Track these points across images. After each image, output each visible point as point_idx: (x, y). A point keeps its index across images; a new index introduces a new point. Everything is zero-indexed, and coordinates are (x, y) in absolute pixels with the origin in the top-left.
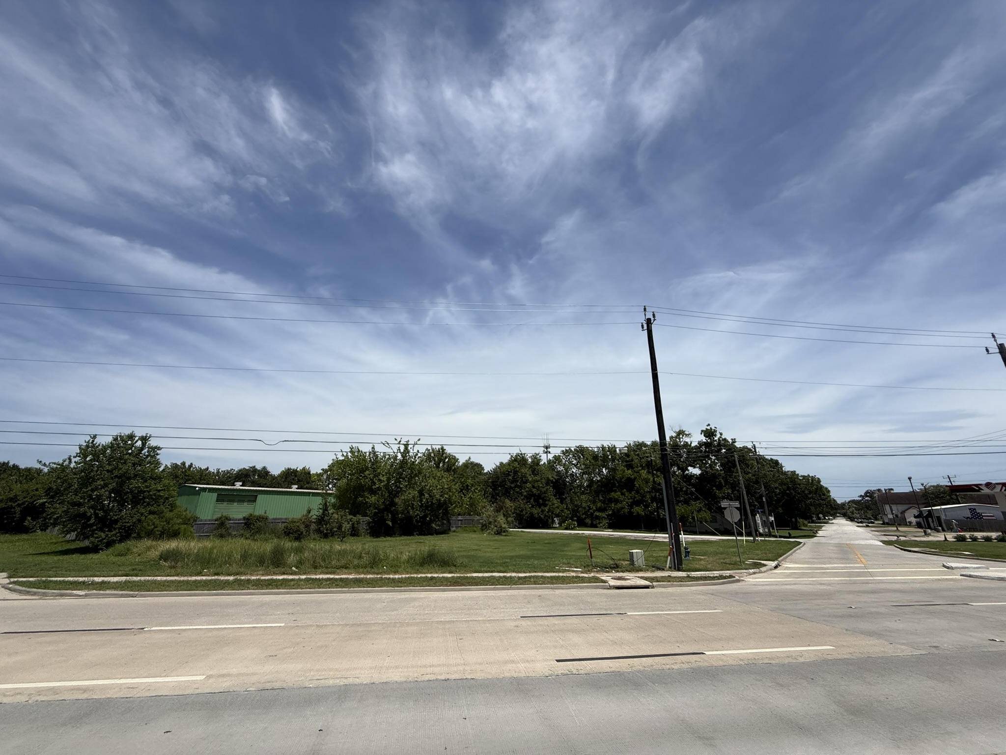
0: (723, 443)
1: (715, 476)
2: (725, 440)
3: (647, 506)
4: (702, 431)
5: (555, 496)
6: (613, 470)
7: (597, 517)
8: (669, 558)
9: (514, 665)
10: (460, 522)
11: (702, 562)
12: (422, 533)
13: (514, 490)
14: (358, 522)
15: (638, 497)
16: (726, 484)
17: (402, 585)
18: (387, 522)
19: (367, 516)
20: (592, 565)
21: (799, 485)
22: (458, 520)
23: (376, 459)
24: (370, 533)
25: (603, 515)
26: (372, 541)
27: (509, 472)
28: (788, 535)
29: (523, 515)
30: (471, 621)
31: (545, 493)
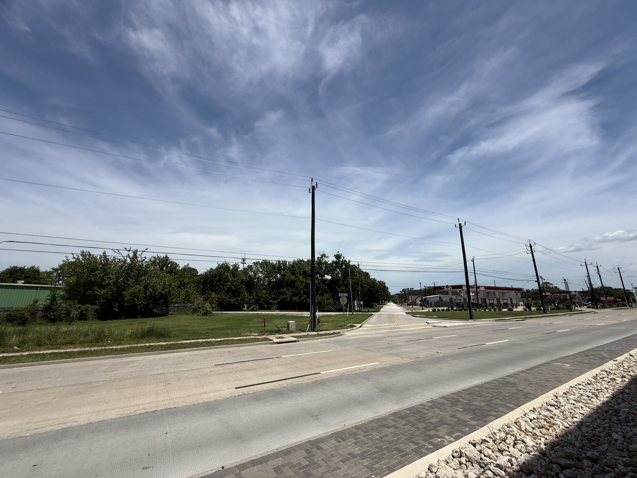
0: (344, 262)
1: (338, 280)
2: (345, 261)
3: (300, 297)
4: (335, 255)
5: (246, 291)
6: (284, 275)
7: (271, 304)
8: (309, 324)
9: (206, 395)
10: (176, 308)
11: (326, 326)
12: (145, 316)
13: (219, 287)
14: (86, 310)
15: (296, 292)
16: (343, 285)
17: (124, 353)
18: (114, 309)
19: (96, 305)
20: (265, 331)
21: (376, 285)
22: (175, 307)
23: (106, 262)
24: (97, 318)
25: (275, 302)
26: (99, 323)
27: (216, 275)
28: (368, 311)
29: (224, 303)
30: (178, 371)
31: (240, 288)
